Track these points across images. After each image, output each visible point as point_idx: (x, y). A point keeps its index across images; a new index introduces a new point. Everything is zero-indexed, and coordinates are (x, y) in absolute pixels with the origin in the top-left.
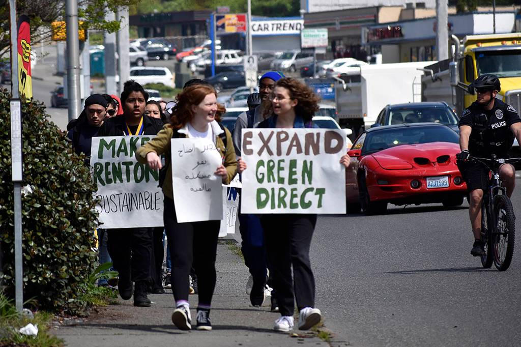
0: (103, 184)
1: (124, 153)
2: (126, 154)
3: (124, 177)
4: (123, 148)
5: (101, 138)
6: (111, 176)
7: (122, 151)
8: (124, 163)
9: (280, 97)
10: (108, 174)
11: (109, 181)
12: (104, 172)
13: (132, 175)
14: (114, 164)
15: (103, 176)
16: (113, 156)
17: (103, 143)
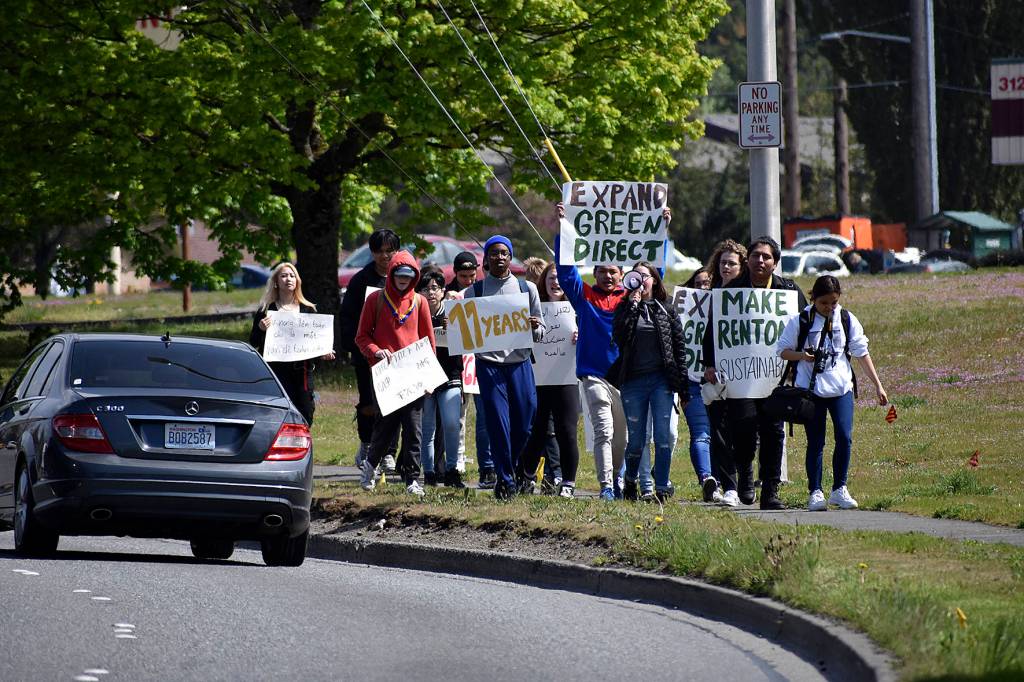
0: (730, 346)
1: (754, 309)
2: (757, 310)
3: (753, 337)
4: (753, 303)
5: (724, 290)
6: (738, 337)
7: (753, 306)
8: (753, 321)
9: (732, 264)
10: (734, 333)
11: (736, 342)
12: (730, 331)
13: (762, 336)
14: (741, 322)
15: (729, 336)
16: (741, 313)
17: (726, 296)
